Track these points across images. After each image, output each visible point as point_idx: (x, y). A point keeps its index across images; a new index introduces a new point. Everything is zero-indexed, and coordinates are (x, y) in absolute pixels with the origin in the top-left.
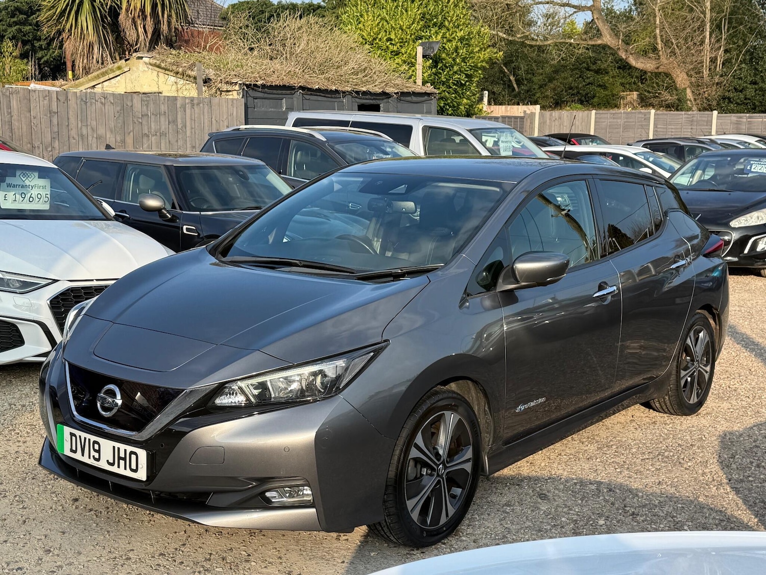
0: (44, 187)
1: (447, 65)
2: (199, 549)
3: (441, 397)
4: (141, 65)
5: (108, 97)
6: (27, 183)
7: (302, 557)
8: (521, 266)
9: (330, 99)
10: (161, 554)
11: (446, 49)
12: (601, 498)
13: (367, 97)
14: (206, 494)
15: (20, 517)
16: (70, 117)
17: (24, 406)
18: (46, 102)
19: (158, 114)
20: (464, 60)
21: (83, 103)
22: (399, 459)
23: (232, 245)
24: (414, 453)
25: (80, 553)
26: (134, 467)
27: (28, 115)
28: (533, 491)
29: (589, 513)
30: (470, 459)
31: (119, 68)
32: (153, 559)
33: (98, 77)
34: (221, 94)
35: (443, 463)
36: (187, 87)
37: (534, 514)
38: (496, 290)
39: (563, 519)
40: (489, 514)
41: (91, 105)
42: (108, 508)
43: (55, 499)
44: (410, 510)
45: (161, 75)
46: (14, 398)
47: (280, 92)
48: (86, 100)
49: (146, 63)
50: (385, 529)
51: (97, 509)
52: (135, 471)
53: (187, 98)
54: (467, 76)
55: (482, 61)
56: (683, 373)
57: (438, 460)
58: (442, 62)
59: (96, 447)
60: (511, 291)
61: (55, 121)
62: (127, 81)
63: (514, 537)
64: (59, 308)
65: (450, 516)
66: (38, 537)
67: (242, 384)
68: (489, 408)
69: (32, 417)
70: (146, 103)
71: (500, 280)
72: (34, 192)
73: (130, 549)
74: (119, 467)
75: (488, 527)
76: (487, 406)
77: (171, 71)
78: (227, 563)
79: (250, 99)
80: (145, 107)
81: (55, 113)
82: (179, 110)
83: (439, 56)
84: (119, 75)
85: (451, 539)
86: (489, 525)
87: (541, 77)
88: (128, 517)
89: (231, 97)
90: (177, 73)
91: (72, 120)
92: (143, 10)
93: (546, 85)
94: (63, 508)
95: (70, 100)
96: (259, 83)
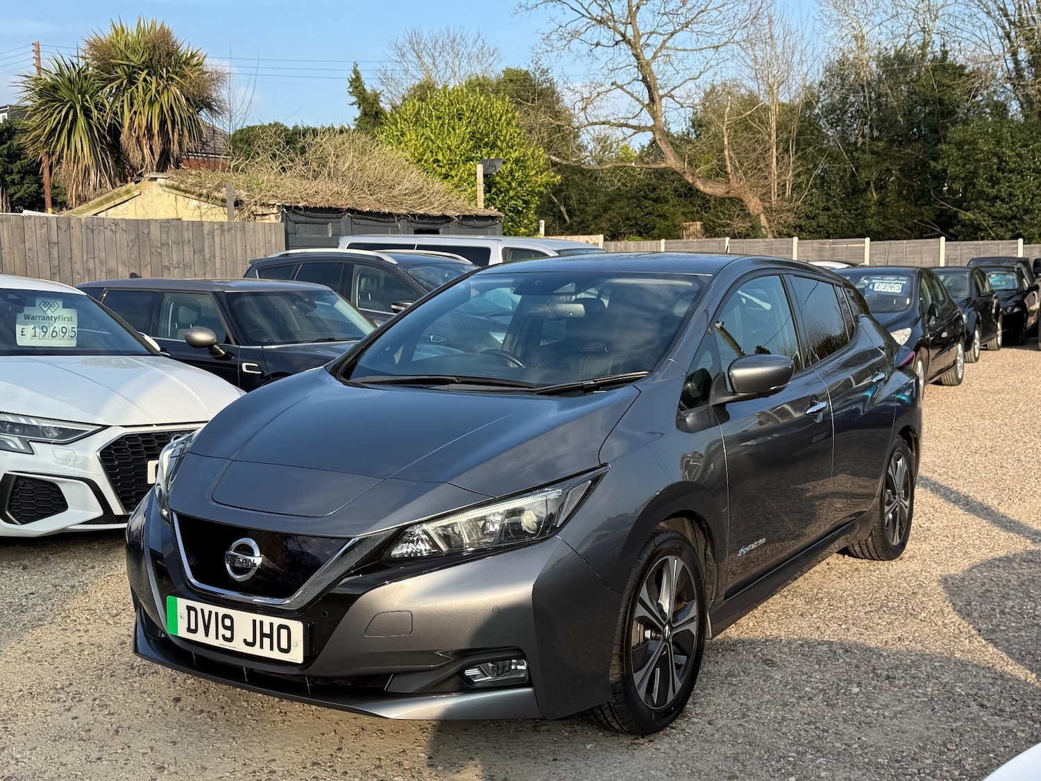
0: (70, 319)
1: (502, 190)
2: (361, 754)
3: (665, 537)
4: (154, 188)
5: (120, 223)
6: (49, 313)
7: (499, 756)
8: (738, 373)
9: (382, 224)
10: (314, 764)
11: (499, 172)
12: (841, 660)
13: (425, 221)
14: (384, 677)
15: (109, 726)
16: (74, 248)
17: (73, 587)
18: (44, 231)
19: (180, 243)
20: (520, 184)
21: (89, 231)
22: (625, 618)
23: (356, 364)
24: (640, 611)
25: (205, 769)
26: (284, 645)
27: (22, 246)
28: (754, 657)
29: (834, 679)
30: (693, 618)
31: (128, 192)
32: (305, 770)
33: (101, 203)
34: (255, 218)
35: (669, 623)
36: (213, 211)
37: (768, 685)
38: (708, 403)
39: (807, 689)
40: (713, 688)
41: (99, 233)
42: (223, 708)
43: (149, 700)
44: (637, 685)
45: (180, 199)
46: (57, 578)
47: (324, 215)
48: (93, 226)
49: (161, 185)
50: (607, 713)
51: (209, 709)
52: (287, 651)
53: (215, 222)
54: (525, 202)
55: (539, 186)
56: (887, 508)
57: (664, 619)
59: (228, 622)
60: (723, 405)
61: (55, 253)
62: (138, 207)
63: (758, 715)
64: (112, 460)
65: (677, 692)
66: (141, 751)
67: (429, 527)
68: (713, 551)
69: (87, 600)
70: (166, 229)
71: (713, 392)
72: (58, 325)
73: (269, 759)
74: (262, 647)
75: (719, 704)
76: (709, 549)
77: (193, 194)
78: (405, 769)
79: (291, 224)
80: (165, 234)
81: (54, 243)
82: (206, 237)
84: (127, 201)
85: (679, 721)
86: (719, 701)
87: (595, 207)
88: (254, 718)
89: (268, 221)
90: (200, 195)
91: (76, 252)
92: (149, 128)
93: (600, 216)
94: (163, 711)
95: (73, 228)
96: (300, 205)
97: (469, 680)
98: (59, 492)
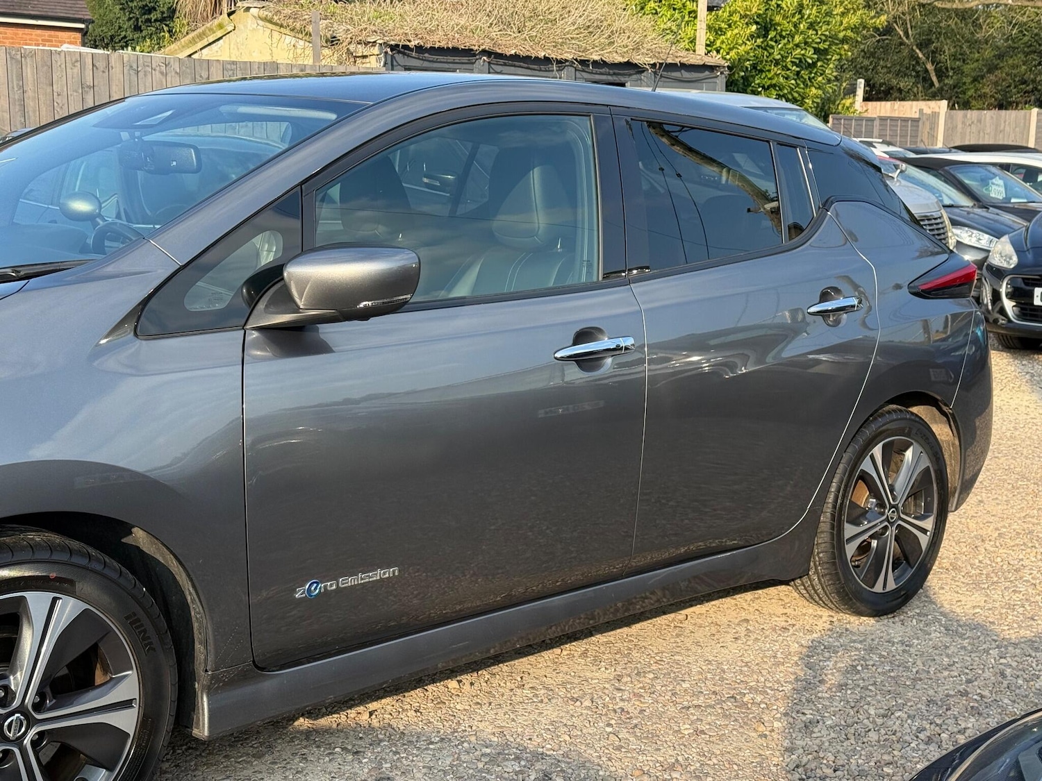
1: (784, 33)
4: (248, 21)
5: (172, 63)
8: (311, 272)
11: (782, 8)
13: (603, 69)
18: (76, 70)
20: (812, 26)
21: (132, 72)
27: (49, 90)
31: (221, 26)
34: (355, 62)
35: (23, 711)
36: (309, 51)
38: (245, 324)
41: (145, 75)
45: (276, 35)
47: (451, 59)
49: (255, 17)
54: (817, 51)
55: (845, 29)
56: (849, 530)
58: (776, 29)
62: (232, 46)
71: (261, 305)
77: (288, 28)
81: (89, 87)
83: (771, 20)
84: (221, 38)
87: (976, 64)
89: (368, 65)
90: (294, 30)
93: (983, 77)
95: (112, 67)
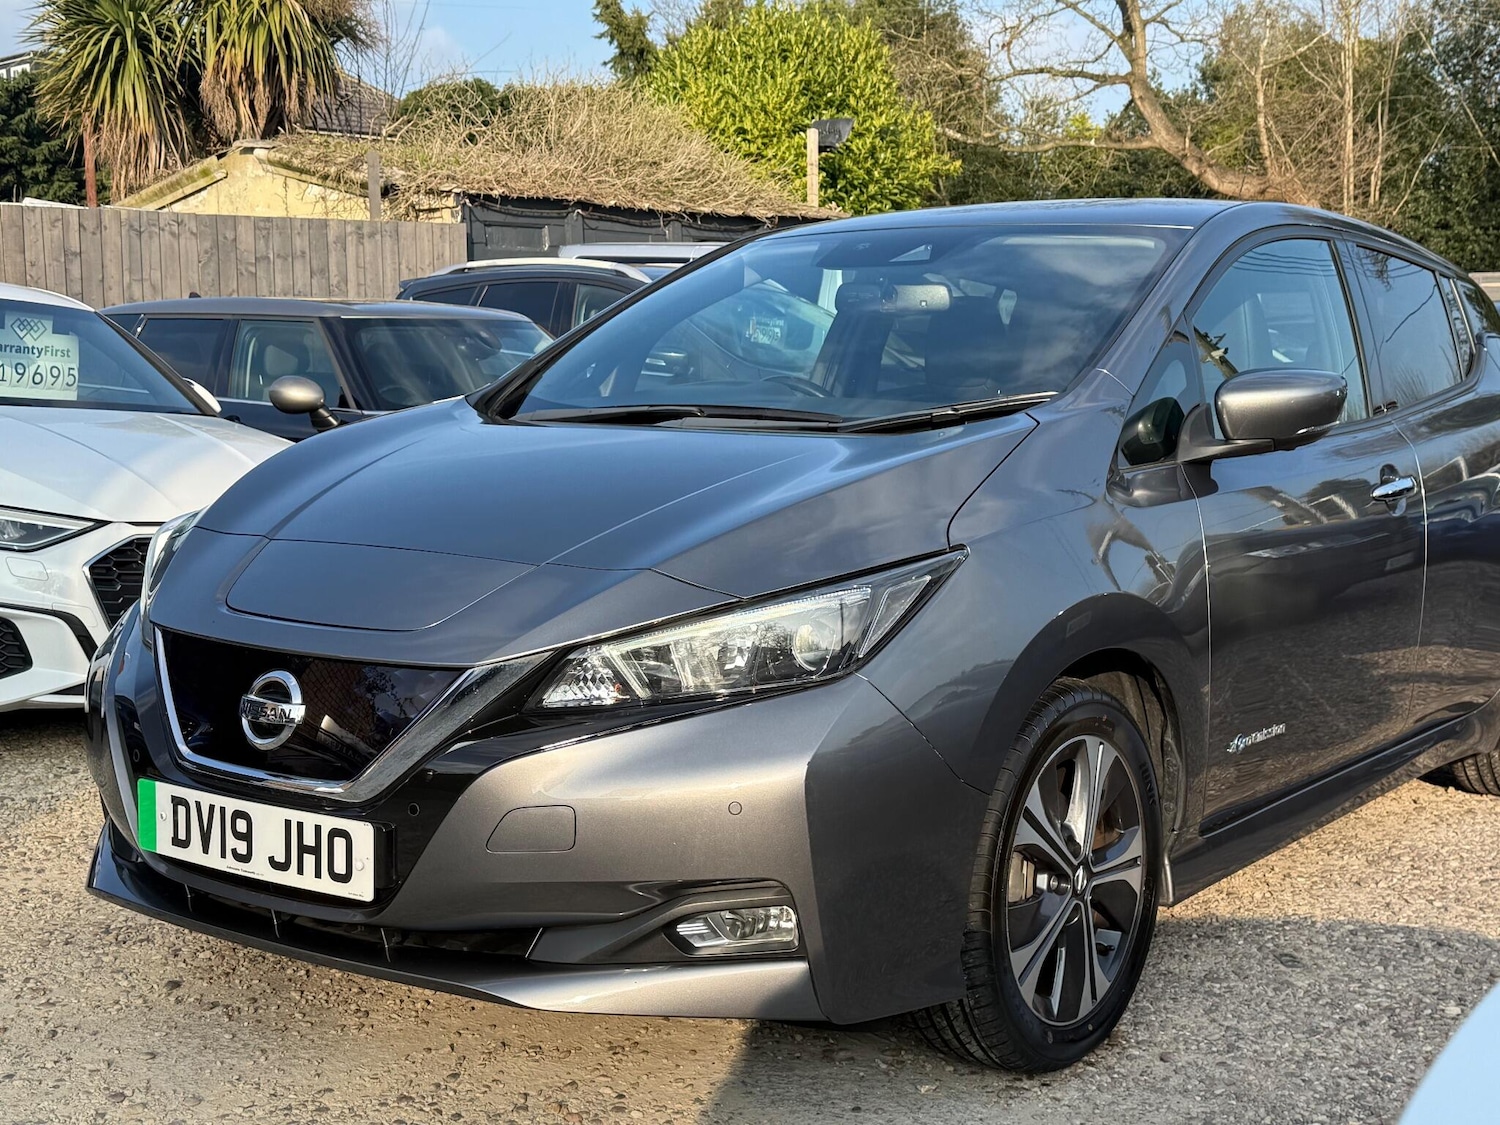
0: (65, 353)
1: (856, 182)
2: (493, 1085)
3: (1079, 698)
4: (250, 166)
5: (186, 220)
6: (29, 341)
7: (751, 1098)
9: (638, 229)
10: (402, 1098)
11: (852, 151)
12: (1428, 960)
13: (712, 226)
14: (523, 933)
15: (42, 1024)
16: (106, 262)
17: (33, 800)
18: (57, 232)
19: (289, 256)
20: (888, 173)
21: (133, 233)
22: (994, 845)
23: (524, 396)
24: (1025, 834)
25: (199, 1100)
26: (340, 868)
27: (19, 259)
28: (1259, 949)
29: (1412, 991)
30: (1135, 859)
31: (205, 173)
32: (384, 1108)
33: (161, 193)
34: (417, 217)
35: (1085, 864)
36: (347, 204)
37: (1282, 997)
38: (1175, 458)
39: (1358, 1006)
40: (1175, 1000)
42: (255, 1000)
43: (125, 983)
44: (1017, 977)
45: (292, 183)
46: (8, 786)
47: (536, 212)
48: (140, 226)
49: (261, 161)
50: (959, 1025)
51: (228, 1002)
52: (345, 878)
53: (349, 222)
55: (922, 177)
57: (1076, 855)
58: (845, 177)
59: (241, 826)
60: (1206, 462)
61: (75, 272)
62: (222, 199)
63: (1257, 1047)
64: (111, 582)
65: (1099, 998)
66: (90, 1067)
67: (613, 651)
68: (1177, 737)
69: (53, 822)
70: (264, 232)
71: (1184, 437)
72: (44, 363)
73: (321, 1087)
74: (300, 871)
75: (1184, 1027)
76: (1169, 731)
77: (314, 174)
78: (570, 1113)
79: (477, 226)
80: (262, 241)
81: (75, 254)
82: (332, 246)
83: (840, 166)
84: (205, 188)
85: (1104, 1053)
86: (1184, 1021)
88: (307, 1019)
89: (439, 221)
90: (325, 177)
91: (112, 270)
92: (248, 69)
94: (145, 1002)
95: (106, 228)
96: (495, 193)
97: (684, 944)
98: (16, 635)
